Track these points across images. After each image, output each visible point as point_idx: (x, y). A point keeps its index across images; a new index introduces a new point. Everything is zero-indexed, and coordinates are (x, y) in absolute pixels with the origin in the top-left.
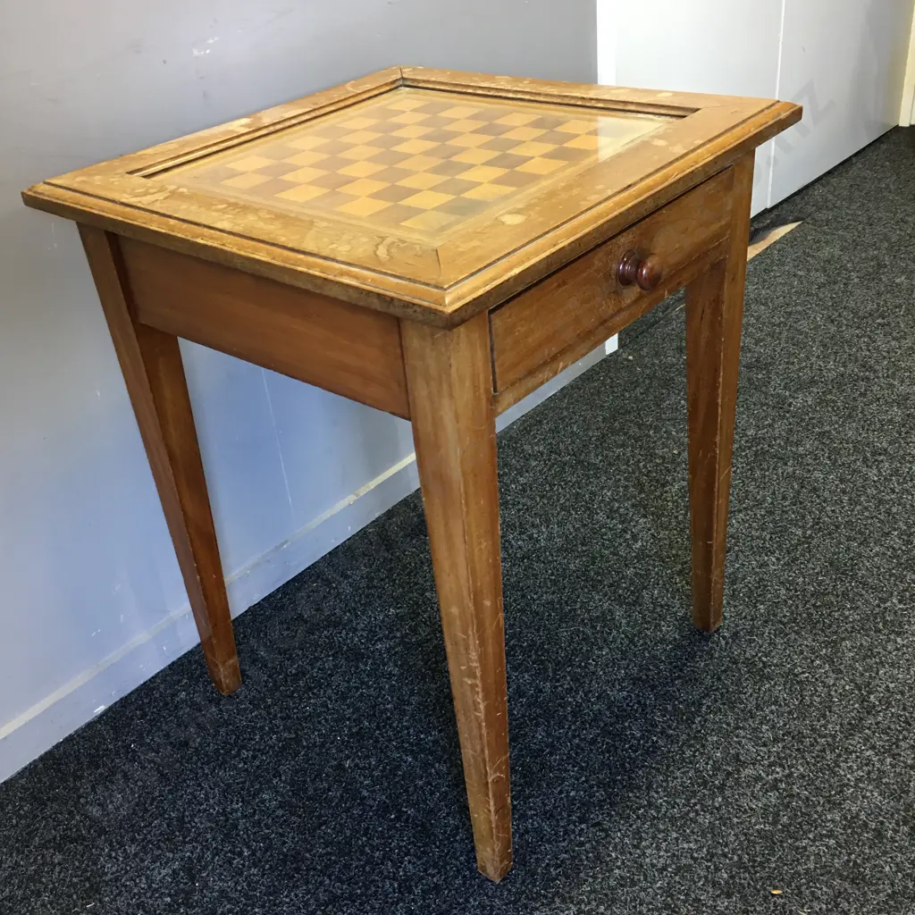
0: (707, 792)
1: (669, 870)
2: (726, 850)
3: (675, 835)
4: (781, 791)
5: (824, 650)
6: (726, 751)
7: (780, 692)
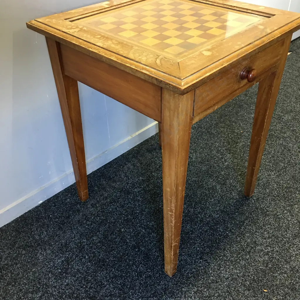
0: (244, 253)
1: (229, 279)
2: (249, 274)
3: (232, 267)
4: (269, 255)
5: (288, 208)
6: (252, 240)
7: (272, 221)
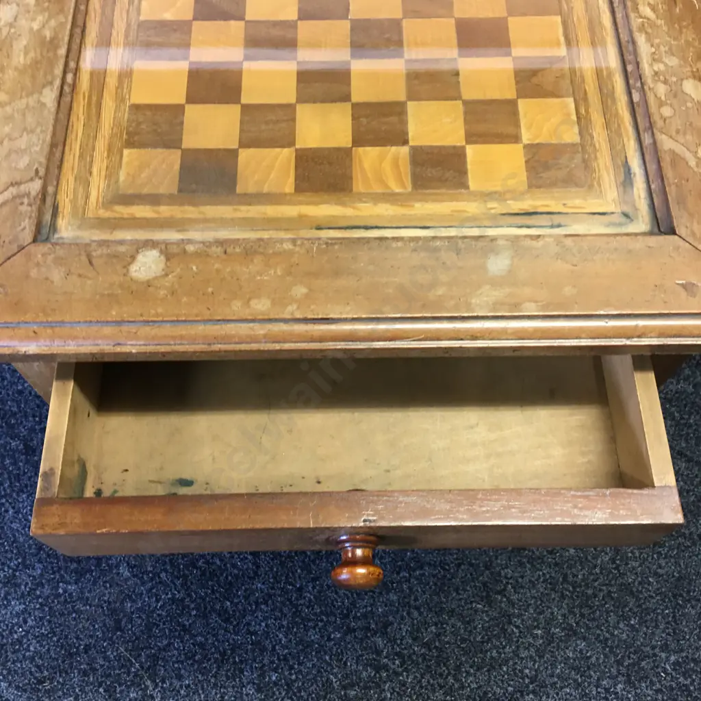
0: (338, 622)
1: (253, 637)
2: (296, 666)
3: (285, 623)
4: (378, 675)
